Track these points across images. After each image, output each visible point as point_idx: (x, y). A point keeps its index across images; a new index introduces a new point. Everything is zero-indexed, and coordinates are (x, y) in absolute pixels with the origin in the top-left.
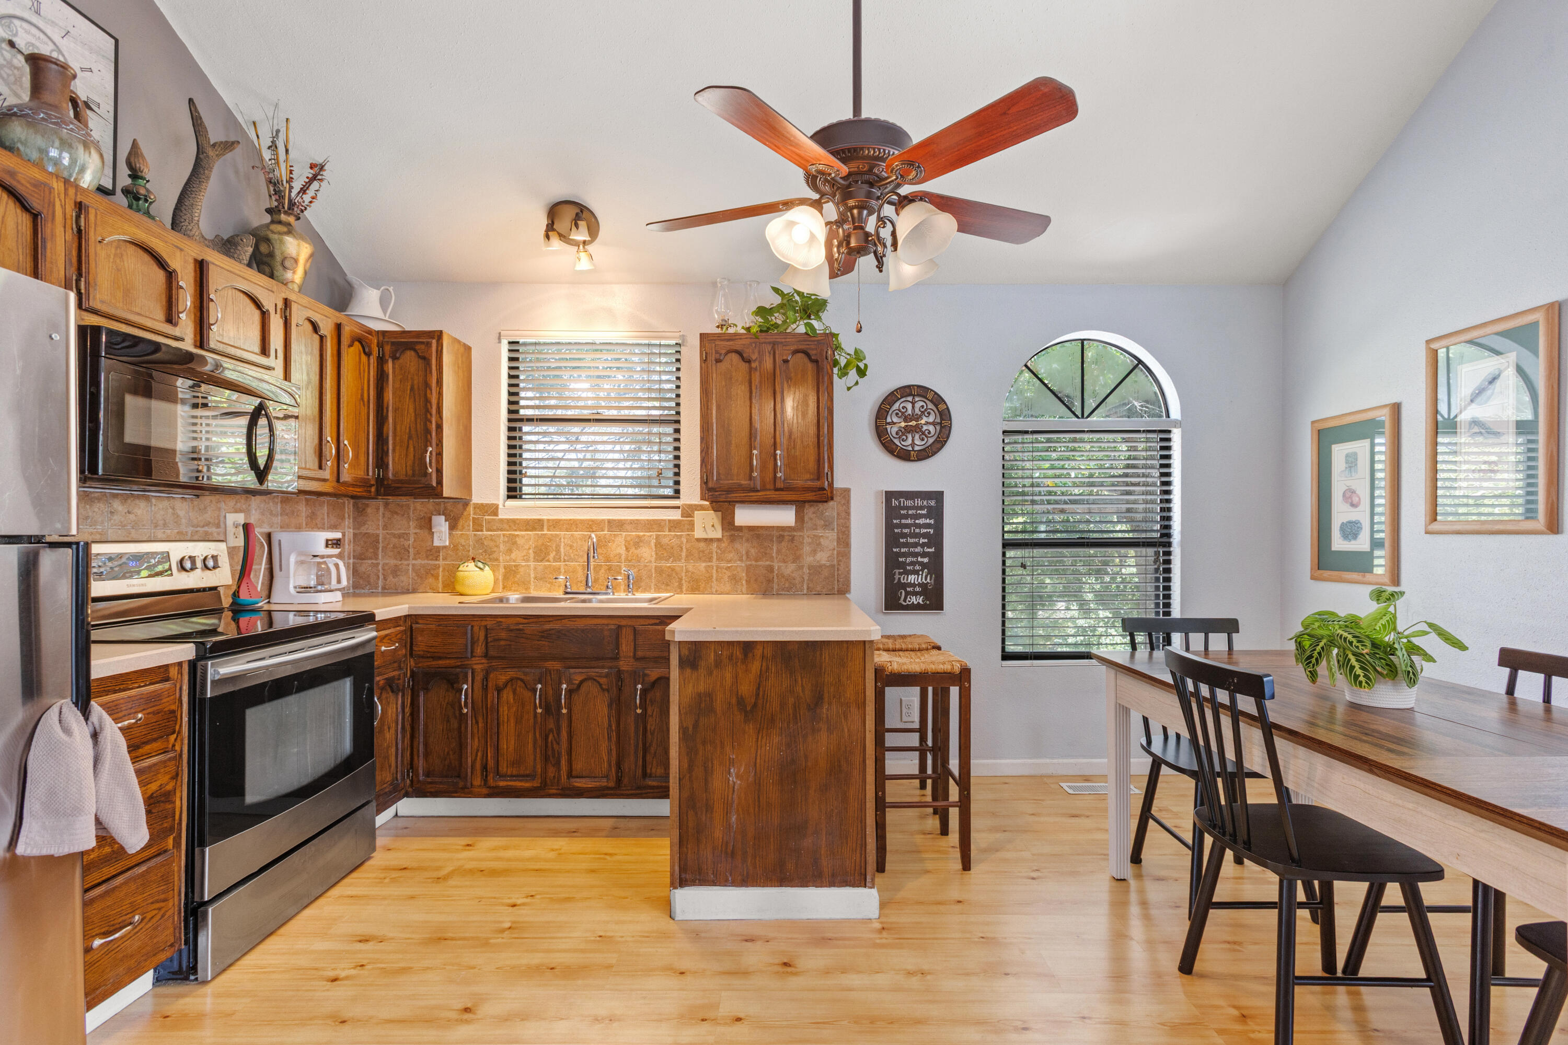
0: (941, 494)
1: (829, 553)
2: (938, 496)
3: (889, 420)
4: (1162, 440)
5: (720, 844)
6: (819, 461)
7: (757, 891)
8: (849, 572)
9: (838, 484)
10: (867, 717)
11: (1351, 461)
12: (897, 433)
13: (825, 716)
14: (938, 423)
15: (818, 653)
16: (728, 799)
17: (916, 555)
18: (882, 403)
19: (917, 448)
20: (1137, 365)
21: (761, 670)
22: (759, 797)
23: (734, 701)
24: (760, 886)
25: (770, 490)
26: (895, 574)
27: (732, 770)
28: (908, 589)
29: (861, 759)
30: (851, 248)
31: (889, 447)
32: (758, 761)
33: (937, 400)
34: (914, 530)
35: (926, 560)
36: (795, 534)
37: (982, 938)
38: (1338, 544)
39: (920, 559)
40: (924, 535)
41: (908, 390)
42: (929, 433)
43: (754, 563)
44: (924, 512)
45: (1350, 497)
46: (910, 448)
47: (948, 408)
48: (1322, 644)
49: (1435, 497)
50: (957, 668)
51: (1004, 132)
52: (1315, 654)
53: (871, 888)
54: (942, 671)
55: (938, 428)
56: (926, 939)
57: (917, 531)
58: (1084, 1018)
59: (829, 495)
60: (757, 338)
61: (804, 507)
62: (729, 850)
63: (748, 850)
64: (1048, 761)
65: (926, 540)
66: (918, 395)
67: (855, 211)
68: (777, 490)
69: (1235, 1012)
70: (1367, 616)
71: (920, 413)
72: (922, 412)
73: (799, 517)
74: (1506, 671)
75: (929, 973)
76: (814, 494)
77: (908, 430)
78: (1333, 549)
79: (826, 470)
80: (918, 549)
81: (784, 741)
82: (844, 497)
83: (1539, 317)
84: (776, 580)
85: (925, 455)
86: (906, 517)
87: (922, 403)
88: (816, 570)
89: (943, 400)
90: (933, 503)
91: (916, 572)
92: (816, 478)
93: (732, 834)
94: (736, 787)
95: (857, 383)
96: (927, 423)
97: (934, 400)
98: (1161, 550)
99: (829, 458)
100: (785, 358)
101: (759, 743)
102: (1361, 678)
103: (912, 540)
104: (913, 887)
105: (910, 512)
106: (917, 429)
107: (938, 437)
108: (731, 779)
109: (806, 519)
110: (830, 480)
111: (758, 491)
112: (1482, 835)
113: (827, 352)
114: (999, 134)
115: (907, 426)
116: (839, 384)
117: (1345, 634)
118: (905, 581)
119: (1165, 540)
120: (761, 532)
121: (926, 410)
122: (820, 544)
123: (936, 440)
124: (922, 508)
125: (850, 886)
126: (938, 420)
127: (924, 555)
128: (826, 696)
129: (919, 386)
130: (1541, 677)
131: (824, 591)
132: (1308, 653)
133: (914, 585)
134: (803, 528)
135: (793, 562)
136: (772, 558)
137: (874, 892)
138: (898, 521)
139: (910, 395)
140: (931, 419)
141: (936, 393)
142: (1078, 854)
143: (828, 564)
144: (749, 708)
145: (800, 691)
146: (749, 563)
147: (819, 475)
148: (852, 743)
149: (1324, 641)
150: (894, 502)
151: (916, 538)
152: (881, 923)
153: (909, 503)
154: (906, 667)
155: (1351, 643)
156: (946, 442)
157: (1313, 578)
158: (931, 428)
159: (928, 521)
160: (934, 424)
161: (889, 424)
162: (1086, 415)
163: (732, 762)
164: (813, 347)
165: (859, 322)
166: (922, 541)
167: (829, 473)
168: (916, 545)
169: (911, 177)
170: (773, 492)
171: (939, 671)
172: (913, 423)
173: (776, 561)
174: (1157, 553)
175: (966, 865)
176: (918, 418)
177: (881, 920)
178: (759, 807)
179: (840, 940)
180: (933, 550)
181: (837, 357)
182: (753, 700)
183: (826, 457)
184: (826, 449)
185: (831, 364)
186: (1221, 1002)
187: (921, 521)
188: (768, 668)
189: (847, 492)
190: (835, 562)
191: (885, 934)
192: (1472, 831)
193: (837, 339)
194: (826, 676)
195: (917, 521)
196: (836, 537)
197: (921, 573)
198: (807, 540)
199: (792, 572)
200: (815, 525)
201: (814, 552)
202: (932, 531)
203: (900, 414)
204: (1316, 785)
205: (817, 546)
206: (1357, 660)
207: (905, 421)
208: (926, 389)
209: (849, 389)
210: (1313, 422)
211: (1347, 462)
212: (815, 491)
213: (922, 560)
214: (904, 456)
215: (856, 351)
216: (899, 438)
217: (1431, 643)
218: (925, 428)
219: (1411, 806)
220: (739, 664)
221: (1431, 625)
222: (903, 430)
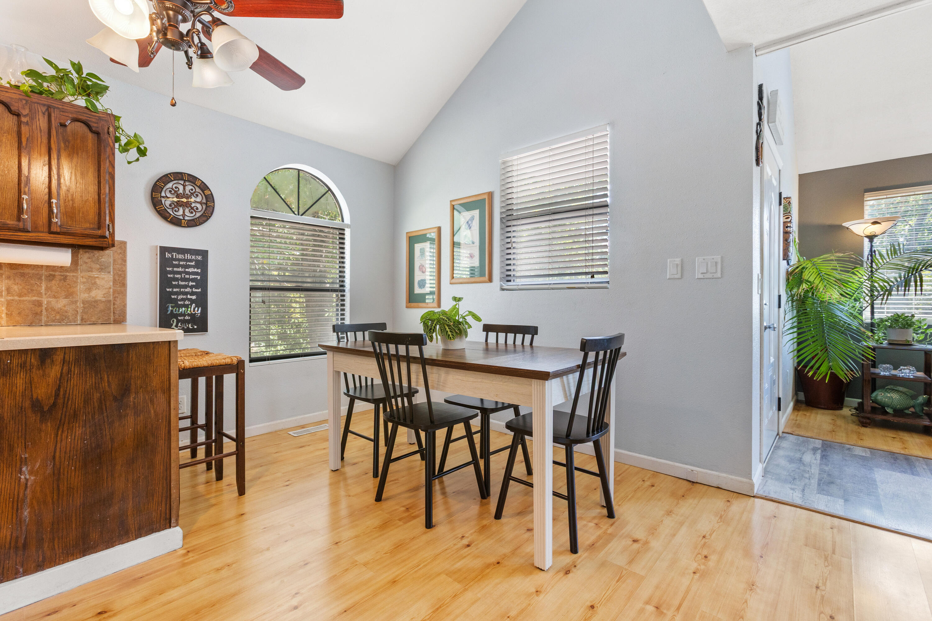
0: (206, 252)
1: (105, 291)
2: (204, 254)
3: (163, 194)
4: (340, 234)
5: (8, 540)
6: (100, 214)
7: (59, 569)
8: (125, 306)
9: (118, 237)
10: (172, 398)
11: (422, 251)
12: (170, 205)
13: (132, 403)
14: (204, 203)
15: (125, 354)
16: (18, 495)
17: (186, 293)
18: (158, 181)
19: (186, 218)
20: (327, 191)
21: (61, 373)
22: (58, 486)
23: (27, 404)
24: (59, 564)
25: (43, 232)
26: (168, 307)
27: (24, 469)
28: (179, 318)
29: (167, 432)
30: (167, 39)
31: (163, 214)
32: (58, 454)
33: (204, 187)
34: (184, 276)
35: (194, 297)
36: (68, 274)
37: (265, 528)
38: (417, 291)
39: (189, 297)
40: (193, 280)
41: (180, 176)
42: (197, 209)
43: (17, 298)
44: (193, 264)
45: (422, 269)
46: (181, 218)
47: (212, 194)
48: (435, 323)
49: (453, 266)
50: (235, 361)
51: (297, 6)
52: (433, 328)
53: (175, 526)
54: (224, 364)
55: (204, 207)
56: (225, 544)
57: (187, 276)
58: (337, 543)
59: (110, 242)
60: (28, 96)
61: (78, 252)
62: (20, 544)
63: (44, 536)
64: (279, 421)
65: (194, 284)
66: (188, 181)
67: (171, 13)
68: (51, 232)
69: (404, 509)
70: (449, 310)
71: (189, 194)
72: (191, 193)
73: (75, 261)
74: (485, 333)
75: (233, 564)
76: (94, 240)
77: (179, 204)
78: (415, 293)
79: (107, 222)
80: (188, 290)
81: (88, 431)
82: (121, 248)
83: (486, 197)
84: (44, 313)
85: (193, 223)
86: (178, 266)
87: (191, 187)
88: (90, 305)
89: (208, 188)
90: (200, 258)
91: (187, 306)
92: (96, 227)
93: (24, 528)
94: (29, 484)
95: (138, 160)
96: (196, 202)
97: (202, 187)
98: (340, 294)
99: (110, 213)
100: (62, 121)
101: (59, 438)
102: (451, 336)
103: (183, 283)
104: (203, 519)
105: (181, 263)
106: (187, 205)
107: (204, 212)
108: (22, 477)
109: (80, 262)
110: (111, 230)
111: (28, 232)
112: (505, 384)
113: (109, 128)
114: (293, 6)
115: (179, 201)
116: (120, 158)
117: (444, 317)
118: (177, 312)
119: (342, 288)
120: (26, 271)
121: (194, 192)
122: (95, 283)
123: (202, 215)
124: (191, 261)
125: (156, 532)
126: (204, 201)
127: (192, 294)
128: (133, 387)
129: (189, 175)
130: (495, 333)
131: (100, 322)
132: (430, 328)
133: (184, 315)
134: (77, 270)
135: (66, 298)
136: (40, 294)
137: (178, 529)
138: (171, 269)
139: (182, 179)
140: (199, 199)
141: (203, 182)
142: (309, 465)
143: (104, 299)
144: (46, 408)
145: (107, 387)
146: (9, 298)
147: (100, 225)
148: (158, 421)
149: (436, 321)
150: (168, 255)
151: (186, 282)
152: (186, 549)
153: (180, 256)
154: (196, 364)
155: (446, 321)
156: (210, 217)
157: (407, 307)
158: (199, 206)
159: (196, 270)
160: (200, 203)
161: (163, 197)
162: (300, 214)
163: (24, 462)
164: (93, 120)
165: (173, 98)
166: (191, 284)
167: (111, 225)
168: (186, 287)
169: (223, 7)
170: (47, 235)
171: (222, 364)
172: (184, 200)
173: (44, 296)
174: (337, 296)
175: (242, 491)
176: (188, 197)
177: (184, 547)
178: (59, 494)
179: (151, 574)
180: (200, 290)
181: (118, 135)
182: (52, 401)
183: (107, 212)
184: (107, 205)
185: (113, 138)
186: (397, 507)
187: (191, 270)
188: (69, 371)
189: (124, 243)
190: (111, 298)
191: (191, 555)
192: (502, 383)
193: (119, 121)
194: (133, 371)
195: (187, 270)
196: (112, 279)
197: (190, 306)
198: (80, 280)
199: (65, 306)
200: (90, 267)
201: (89, 290)
202: (199, 277)
203: (173, 192)
204: (441, 384)
205: (92, 285)
206: (449, 328)
207: (178, 196)
208: (196, 178)
209: (129, 163)
210: (407, 233)
211: (421, 252)
212: (95, 238)
213: (191, 297)
214: (176, 222)
215: (135, 135)
216: (172, 209)
217: (470, 319)
218: (193, 205)
219: (480, 380)
220: (34, 370)
221: (470, 312)
222: (175, 204)
